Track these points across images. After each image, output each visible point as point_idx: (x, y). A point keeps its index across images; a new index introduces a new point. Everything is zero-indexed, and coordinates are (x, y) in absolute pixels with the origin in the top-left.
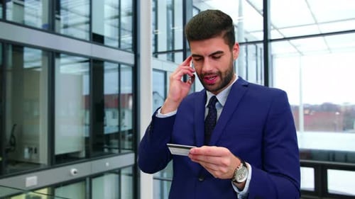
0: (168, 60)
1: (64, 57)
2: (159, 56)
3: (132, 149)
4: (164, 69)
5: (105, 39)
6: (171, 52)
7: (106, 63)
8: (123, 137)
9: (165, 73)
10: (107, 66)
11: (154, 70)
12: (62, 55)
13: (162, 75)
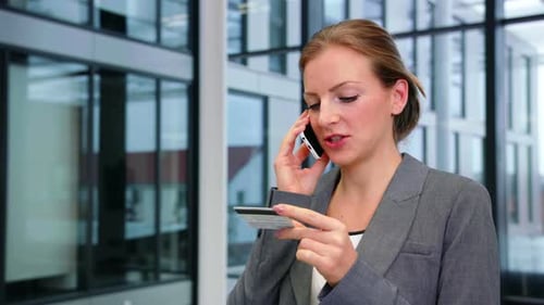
0: (271, 70)
1: (37, 65)
2: (252, 61)
3: (186, 273)
4: (264, 91)
5: (130, 23)
6: (278, 51)
7: (130, 78)
8: (167, 245)
9: (265, 100)
10: (133, 85)
11: (232, 91)
12: (33, 59)
13: (257, 104)
